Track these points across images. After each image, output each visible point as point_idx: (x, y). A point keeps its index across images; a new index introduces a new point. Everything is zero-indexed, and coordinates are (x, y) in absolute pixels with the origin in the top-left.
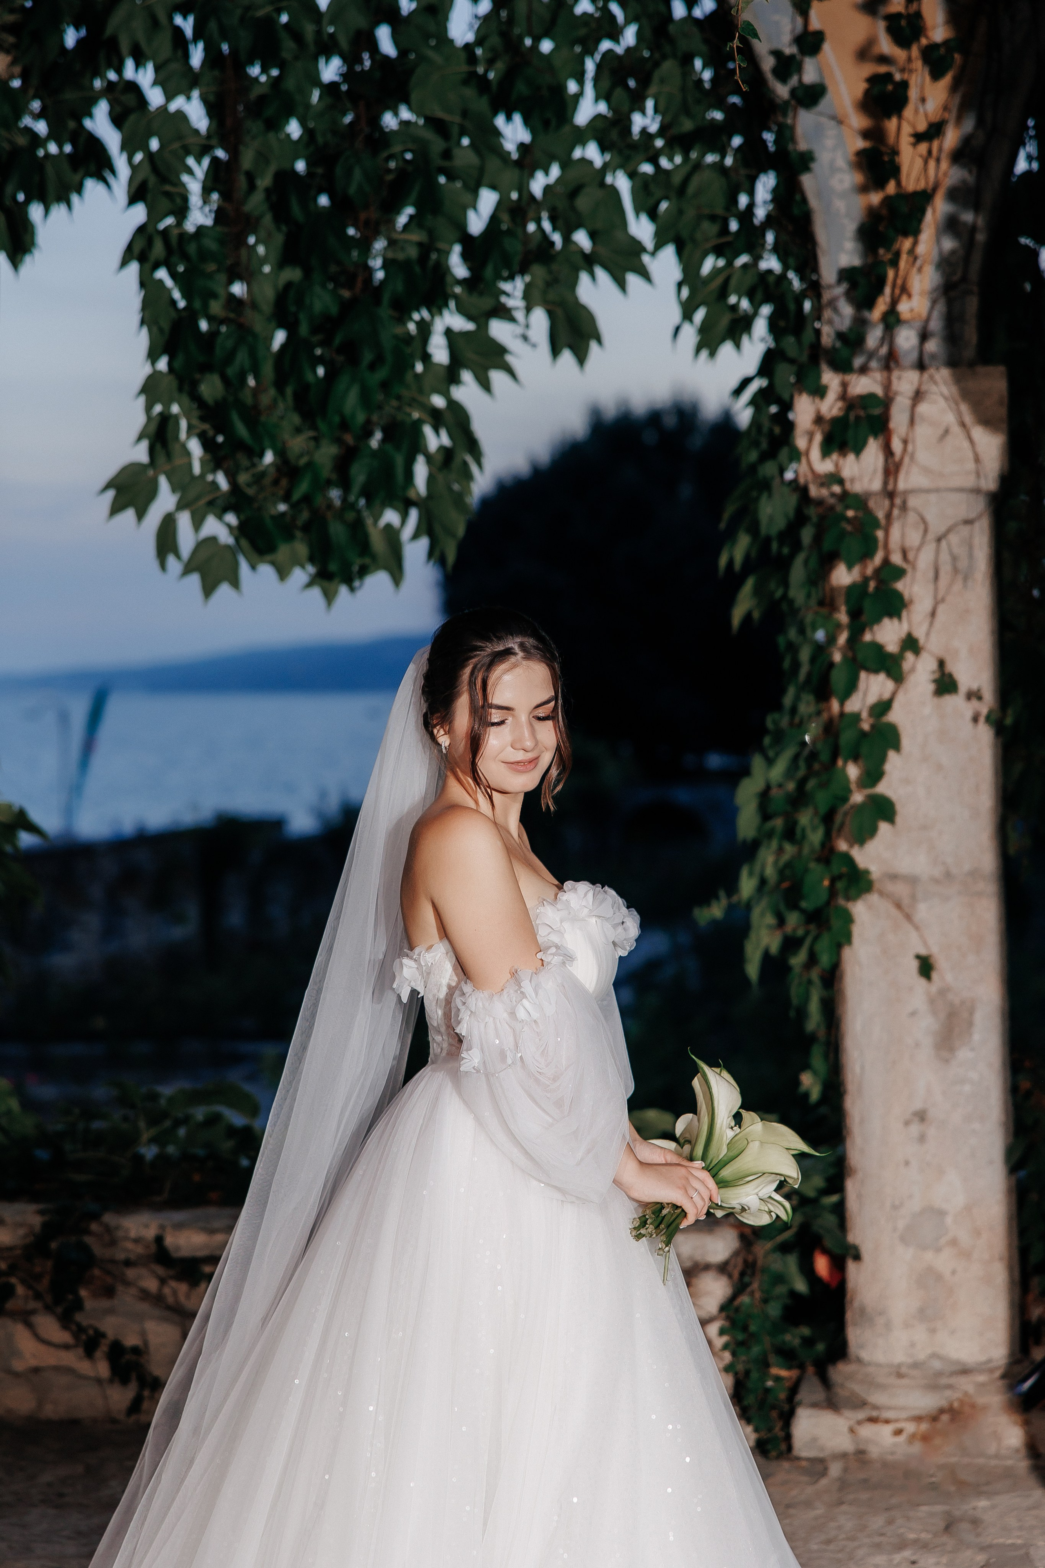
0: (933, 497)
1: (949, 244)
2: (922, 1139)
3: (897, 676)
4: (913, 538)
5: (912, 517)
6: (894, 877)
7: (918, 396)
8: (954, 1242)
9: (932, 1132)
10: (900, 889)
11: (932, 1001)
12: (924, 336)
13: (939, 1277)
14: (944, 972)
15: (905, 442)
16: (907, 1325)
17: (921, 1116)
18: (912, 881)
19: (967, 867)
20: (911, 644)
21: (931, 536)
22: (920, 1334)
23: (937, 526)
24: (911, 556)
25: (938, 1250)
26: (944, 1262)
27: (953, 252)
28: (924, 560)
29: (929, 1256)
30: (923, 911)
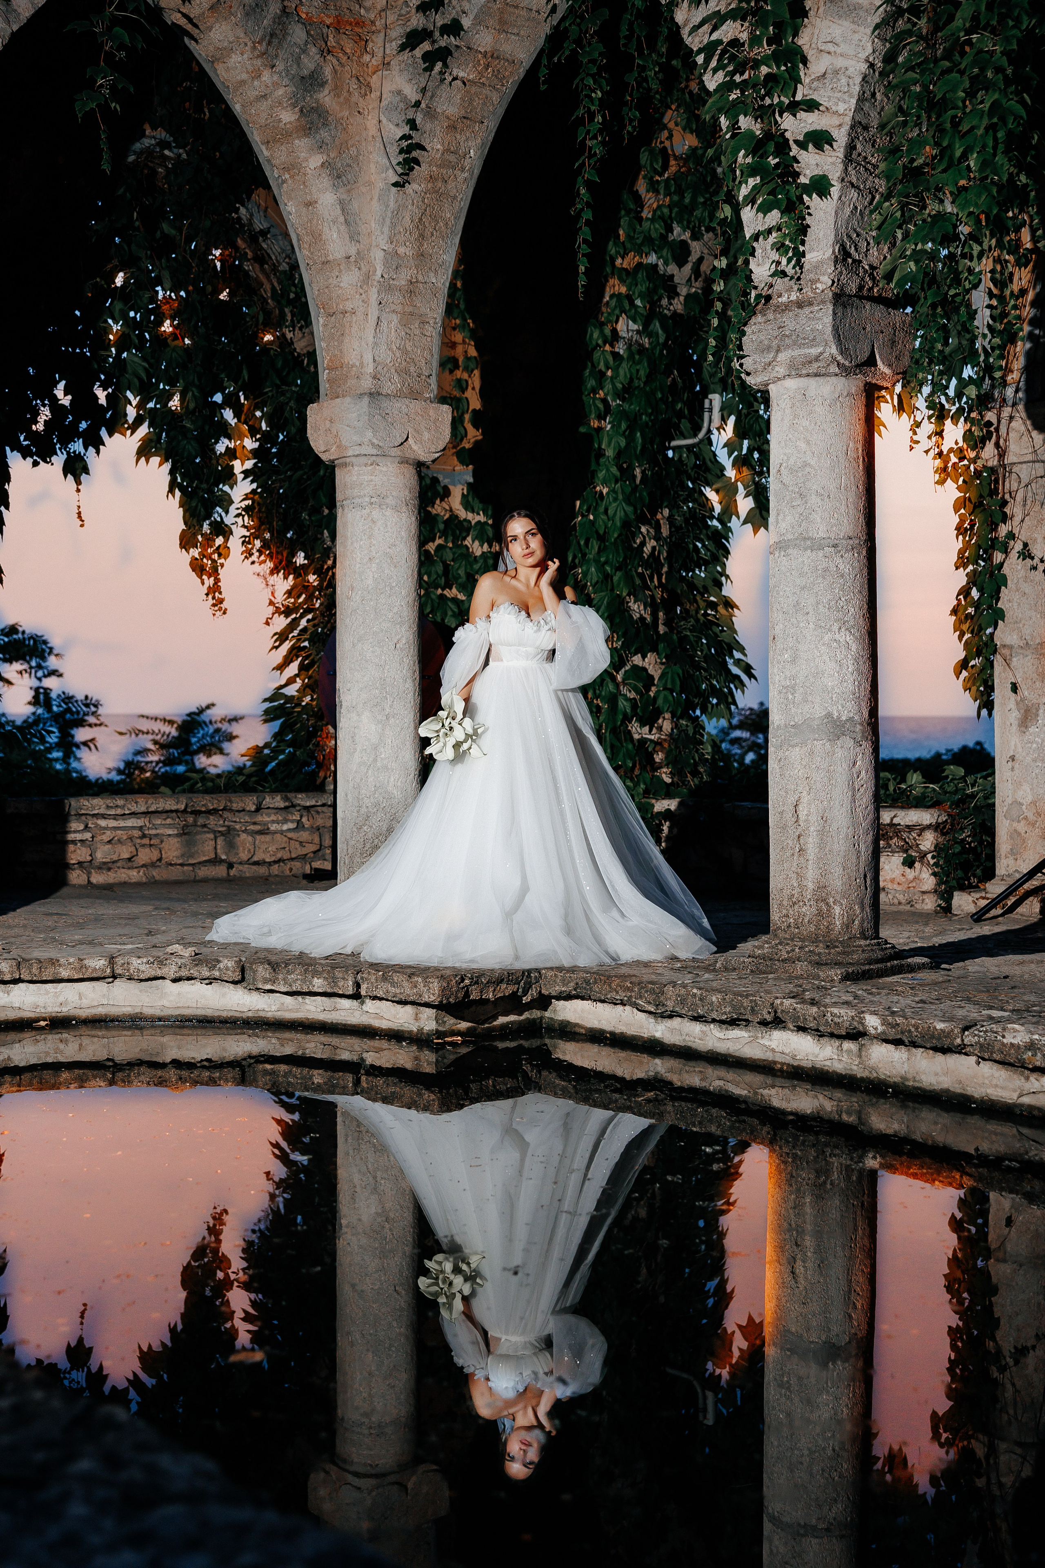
0: (1024, 466)
1: (1028, 345)
2: (1013, 769)
3: (1006, 551)
4: (1015, 486)
5: (1014, 476)
6: (1004, 646)
7: (1011, 418)
8: (1026, 818)
9: (1017, 766)
10: (1005, 651)
11: (1017, 704)
12: (1017, 391)
13: (1019, 834)
14: (1024, 691)
15: (1005, 441)
16: (1006, 857)
17: (1013, 758)
18: (1011, 647)
19: (1038, 641)
20: (1011, 536)
21: (1022, 485)
22: (1011, 861)
23: (1025, 479)
24: (1013, 495)
25: (1019, 822)
26: (1021, 827)
27: (1030, 349)
28: (1020, 496)
29: (1015, 824)
30: (1015, 662)
